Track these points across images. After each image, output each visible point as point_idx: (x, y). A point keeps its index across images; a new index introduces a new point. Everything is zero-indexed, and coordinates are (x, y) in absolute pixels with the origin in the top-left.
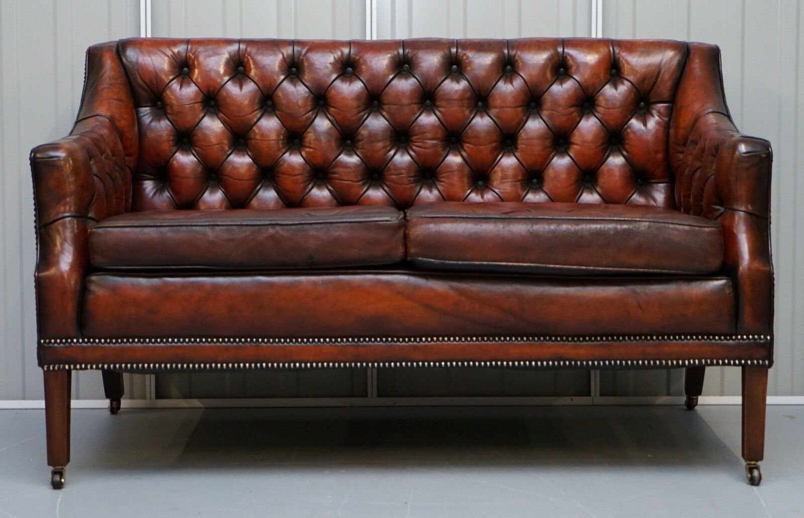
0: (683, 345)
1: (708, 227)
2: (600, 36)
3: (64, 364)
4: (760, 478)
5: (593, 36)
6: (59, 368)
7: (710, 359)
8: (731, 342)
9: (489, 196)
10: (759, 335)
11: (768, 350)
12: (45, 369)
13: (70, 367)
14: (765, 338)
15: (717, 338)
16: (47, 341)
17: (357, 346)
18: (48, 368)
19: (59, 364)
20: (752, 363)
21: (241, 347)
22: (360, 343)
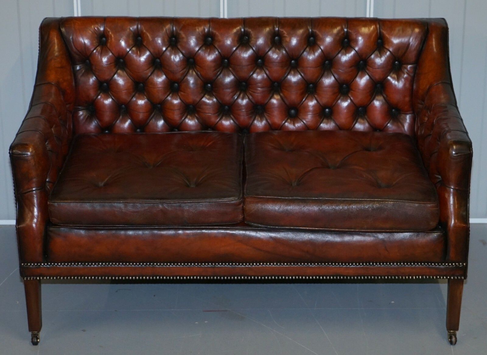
0: (412, 268)
1: (430, 204)
2: (372, 16)
3: (37, 276)
4: (456, 341)
5: (368, 16)
6: (33, 279)
7: (428, 276)
8: (442, 266)
9: (298, 125)
10: (459, 263)
11: (464, 271)
12: (25, 279)
13: (40, 278)
14: (463, 264)
15: (433, 264)
16: (26, 264)
17: (214, 267)
18: (27, 279)
19: (33, 276)
20: (454, 278)
21: (144, 268)
22: (216, 266)
